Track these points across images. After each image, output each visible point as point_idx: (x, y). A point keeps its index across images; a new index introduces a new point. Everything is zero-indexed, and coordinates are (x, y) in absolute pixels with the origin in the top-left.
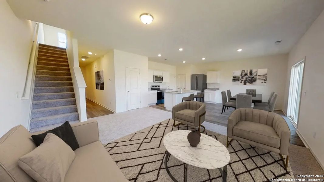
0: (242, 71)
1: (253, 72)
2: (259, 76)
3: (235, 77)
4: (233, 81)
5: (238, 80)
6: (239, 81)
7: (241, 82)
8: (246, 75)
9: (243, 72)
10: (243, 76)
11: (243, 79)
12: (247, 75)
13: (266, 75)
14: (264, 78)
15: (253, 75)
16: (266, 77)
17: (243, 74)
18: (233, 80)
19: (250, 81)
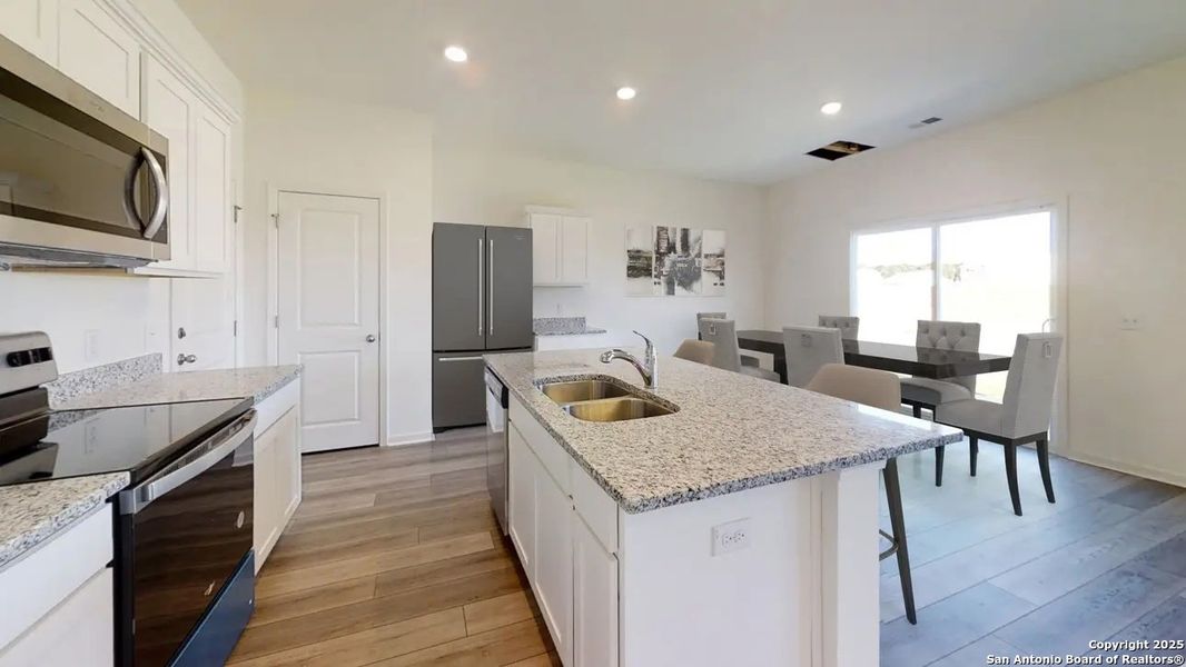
0: (661, 230)
1: (692, 239)
2: (706, 256)
3: (635, 255)
4: (629, 275)
5: (647, 272)
6: (650, 275)
7: (656, 280)
8: (671, 248)
9: (663, 235)
10: (664, 254)
11: (663, 266)
12: (675, 252)
13: (721, 255)
14: (720, 269)
15: (693, 253)
16: (723, 264)
17: (664, 245)
18: (629, 268)
19: (686, 276)
